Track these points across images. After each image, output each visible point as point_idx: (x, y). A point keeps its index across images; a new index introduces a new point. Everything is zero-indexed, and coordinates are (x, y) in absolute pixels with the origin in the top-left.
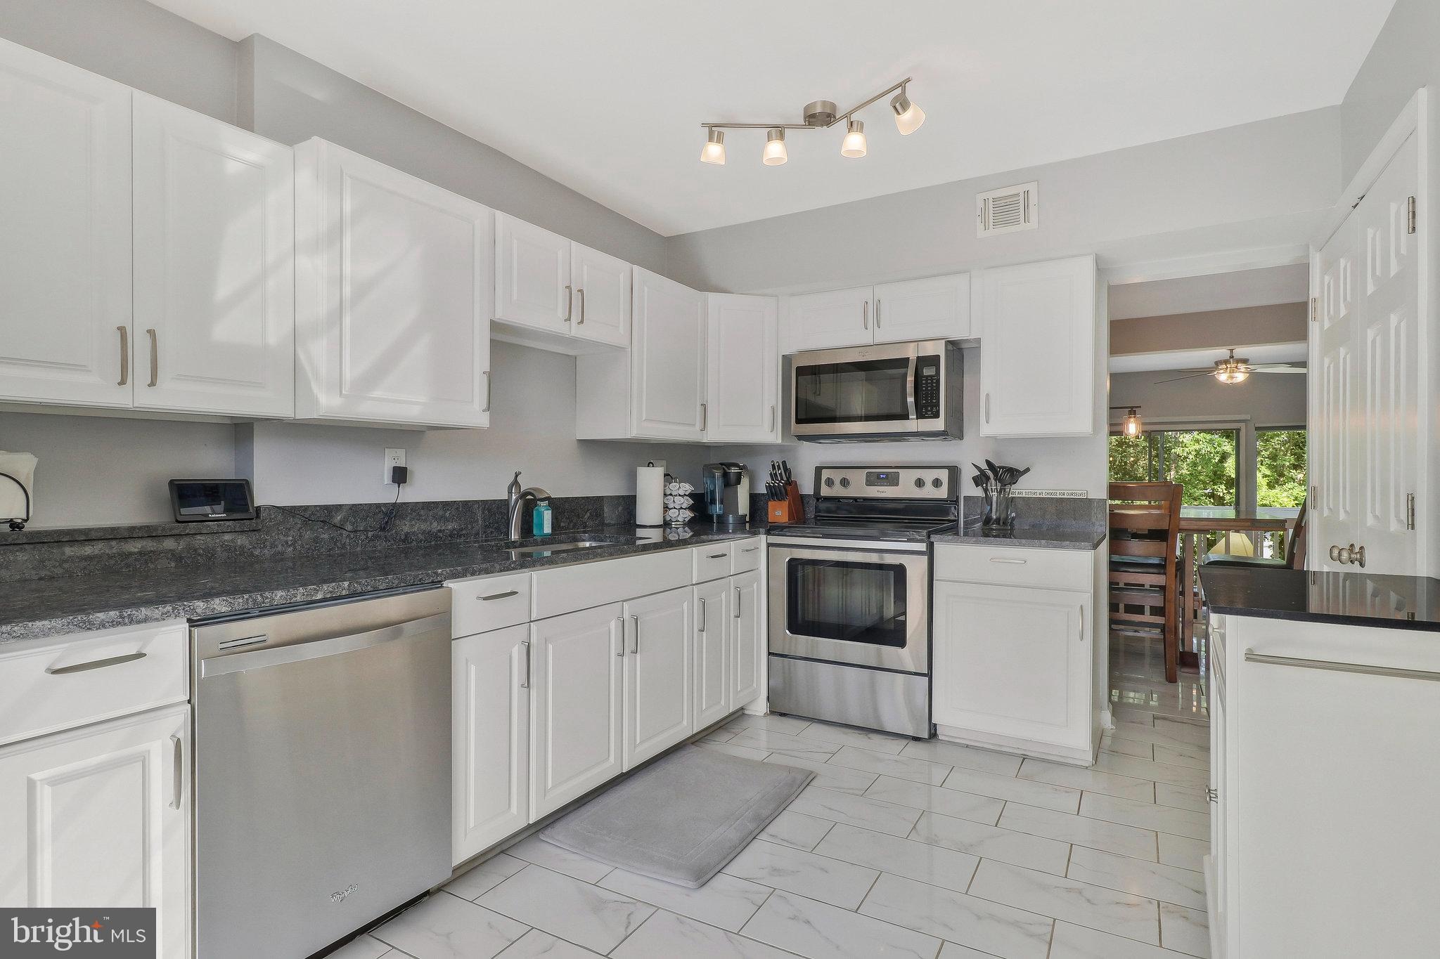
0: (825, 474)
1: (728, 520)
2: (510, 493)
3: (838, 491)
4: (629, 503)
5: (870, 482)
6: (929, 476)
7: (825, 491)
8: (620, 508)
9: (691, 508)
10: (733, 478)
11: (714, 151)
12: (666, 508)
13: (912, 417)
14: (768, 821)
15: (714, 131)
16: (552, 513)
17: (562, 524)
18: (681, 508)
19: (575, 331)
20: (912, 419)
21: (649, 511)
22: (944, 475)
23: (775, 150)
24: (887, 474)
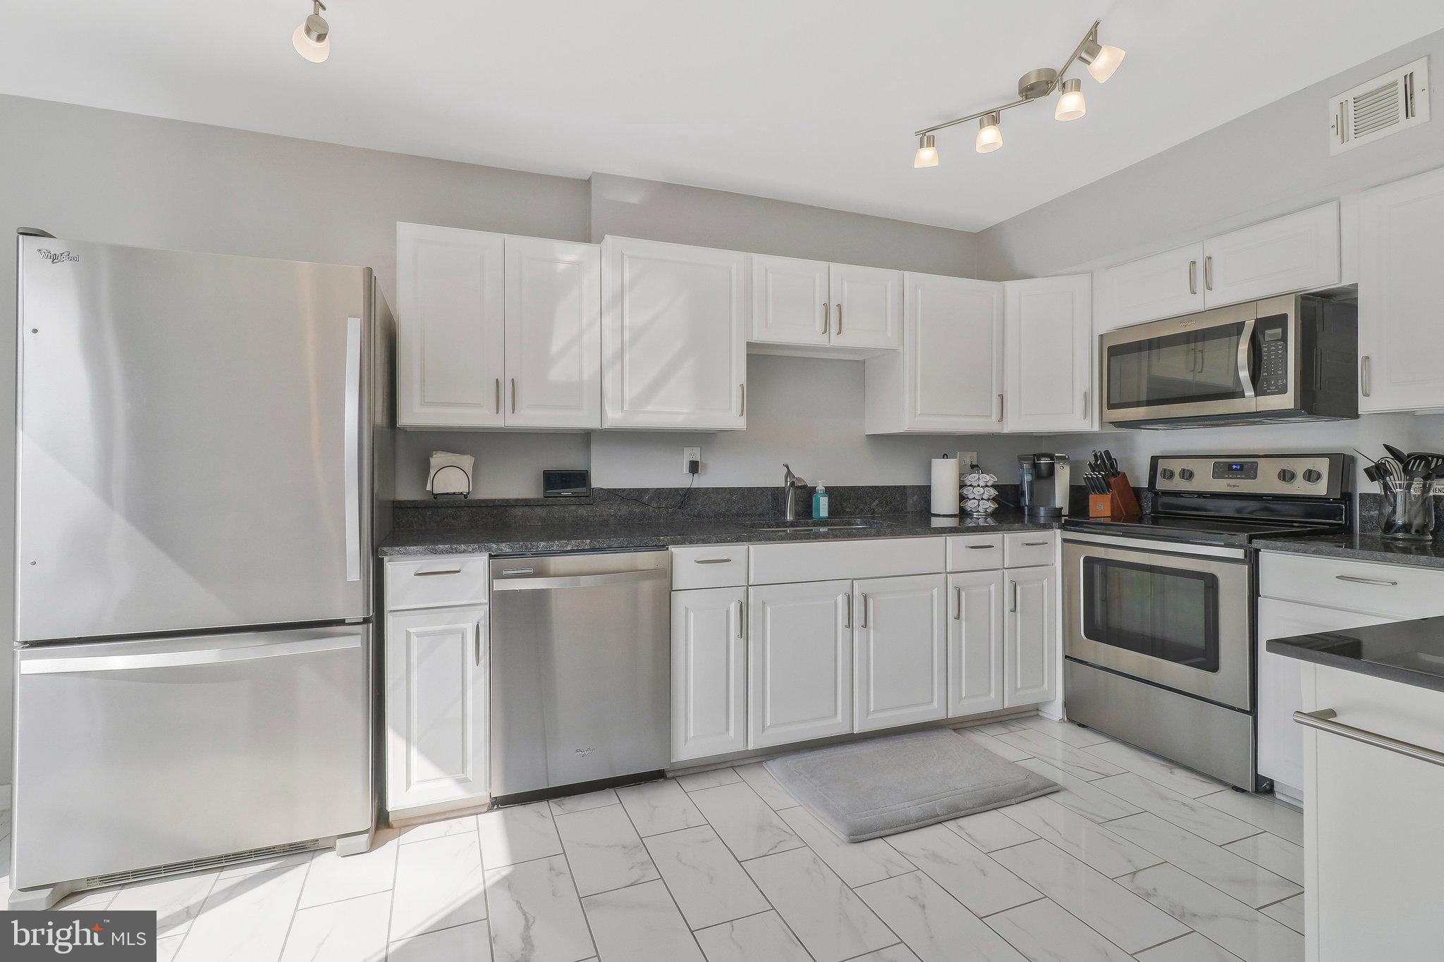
0: (1162, 465)
1: (1039, 513)
2: (786, 481)
3: (1178, 484)
4: (925, 492)
5: (1217, 475)
6: (1300, 466)
7: (1162, 485)
8: (915, 497)
9: (994, 500)
10: (1044, 469)
11: (927, 156)
12: (962, 498)
13: (1249, 392)
14: (963, 813)
15: (926, 138)
16: (829, 500)
17: (848, 510)
18: (982, 499)
19: (836, 341)
20: (1250, 397)
21: (944, 501)
22: (1323, 466)
23: (989, 136)
24: (1242, 465)
